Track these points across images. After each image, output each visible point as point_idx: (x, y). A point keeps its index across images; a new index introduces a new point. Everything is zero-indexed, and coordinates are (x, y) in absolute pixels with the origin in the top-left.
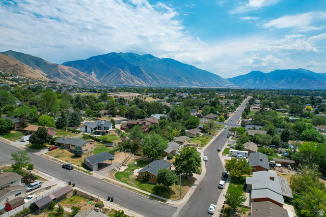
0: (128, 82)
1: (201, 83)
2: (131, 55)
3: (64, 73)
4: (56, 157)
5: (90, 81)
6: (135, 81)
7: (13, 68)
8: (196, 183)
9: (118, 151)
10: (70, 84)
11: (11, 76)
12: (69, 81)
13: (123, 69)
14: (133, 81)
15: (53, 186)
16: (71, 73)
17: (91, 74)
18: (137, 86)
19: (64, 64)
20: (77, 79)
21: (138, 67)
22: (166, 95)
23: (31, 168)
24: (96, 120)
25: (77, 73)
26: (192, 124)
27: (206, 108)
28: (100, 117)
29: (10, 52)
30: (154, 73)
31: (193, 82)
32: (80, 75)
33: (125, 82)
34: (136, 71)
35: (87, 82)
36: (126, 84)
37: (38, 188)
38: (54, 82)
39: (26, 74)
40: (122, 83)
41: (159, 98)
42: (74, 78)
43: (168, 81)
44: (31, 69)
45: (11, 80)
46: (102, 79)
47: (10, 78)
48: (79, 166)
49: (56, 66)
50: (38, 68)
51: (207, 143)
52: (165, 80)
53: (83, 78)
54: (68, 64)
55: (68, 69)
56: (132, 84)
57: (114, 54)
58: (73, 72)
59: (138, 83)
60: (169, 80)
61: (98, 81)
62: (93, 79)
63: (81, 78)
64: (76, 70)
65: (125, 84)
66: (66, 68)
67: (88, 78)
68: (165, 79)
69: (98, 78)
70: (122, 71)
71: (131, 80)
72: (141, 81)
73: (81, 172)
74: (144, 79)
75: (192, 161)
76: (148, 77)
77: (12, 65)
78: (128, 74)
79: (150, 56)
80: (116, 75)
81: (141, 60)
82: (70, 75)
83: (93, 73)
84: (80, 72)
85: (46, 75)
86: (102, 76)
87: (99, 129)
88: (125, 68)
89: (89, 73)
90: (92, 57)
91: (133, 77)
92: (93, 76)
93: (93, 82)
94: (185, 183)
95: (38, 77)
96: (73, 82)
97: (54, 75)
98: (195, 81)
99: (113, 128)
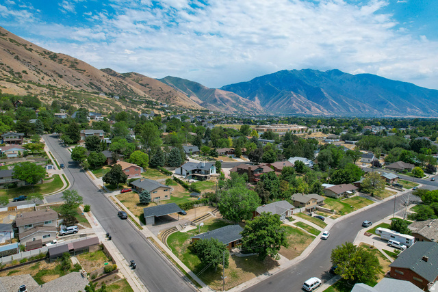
0: (302, 109)
1: (424, 110)
2: (309, 72)
3: (222, 99)
4: (121, 202)
5: (252, 108)
6: (313, 108)
7: (167, 95)
8: (274, 271)
9: (201, 205)
10: (228, 112)
11: (161, 104)
12: (227, 109)
13: (296, 92)
14: (309, 109)
15: (89, 234)
16: (230, 99)
17: (254, 100)
18: (314, 115)
19: (222, 89)
20: (236, 107)
21: (318, 89)
22: (345, 129)
23: (87, 210)
24: (211, 160)
25: (237, 99)
26: (343, 177)
27: (395, 153)
28: (216, 156)
29: (169, 78)
30: (342, 96)
31: (409, 110)
32: (240, 102)
33: (298, 110)
34: (315, 95)
35: (248, 110)
36: (299, 112)
37: (73, 233)
38: (206, 111)
39: (178, 102)
40: (294, 110)
41: (332, 132)
42: (233, 105)
43: (364, 108)
44: (184, 95)
45: (159, 109)
46: (267, 106)
47: (159, 107)
48: (136, 216)
49: (213, 91)
50: (194, 94)
51: (353, 211)
52: (358, 107)
53: (244, 105)
54: (227, 88)
55: (227, 95)
56: (308, 112)
57: (285, 71)
58: (232, 97)
59: (317, 111)
60: (366, 106)
61: (262, 109)
62: (256, 106)
63: (240, 106)
64: (236, 95)
65: (297, 112)
66: (224, 94)
67: (250, 105)
68: (359, 104)
69: (263, 104)
70: (294, 95)
71: (307, 107)
72: (322, 108)
73: (133, 223)
74: (326, 105)
75: (263, 237)
76: (333, 103)
77: (166, 92)
78: (303, 99)
79: (337, 72)
80: (285, 101)
81: (323, 77)
82: (228, 101)
83: (256, 98)
84: (241, 98)
85: (201, 102)
86: (268, 102)
87: (198, 173)
88: (299, 90)
89: (252, 98)
90: (257, 78)
91: (310, 102)
92: (257, 103)
93: (255, 109)
94: (252, 268)
95: (190, 105)
96: (232, 111)
97: (211, 102)
98: (411, 107)
99: (217, 172)
